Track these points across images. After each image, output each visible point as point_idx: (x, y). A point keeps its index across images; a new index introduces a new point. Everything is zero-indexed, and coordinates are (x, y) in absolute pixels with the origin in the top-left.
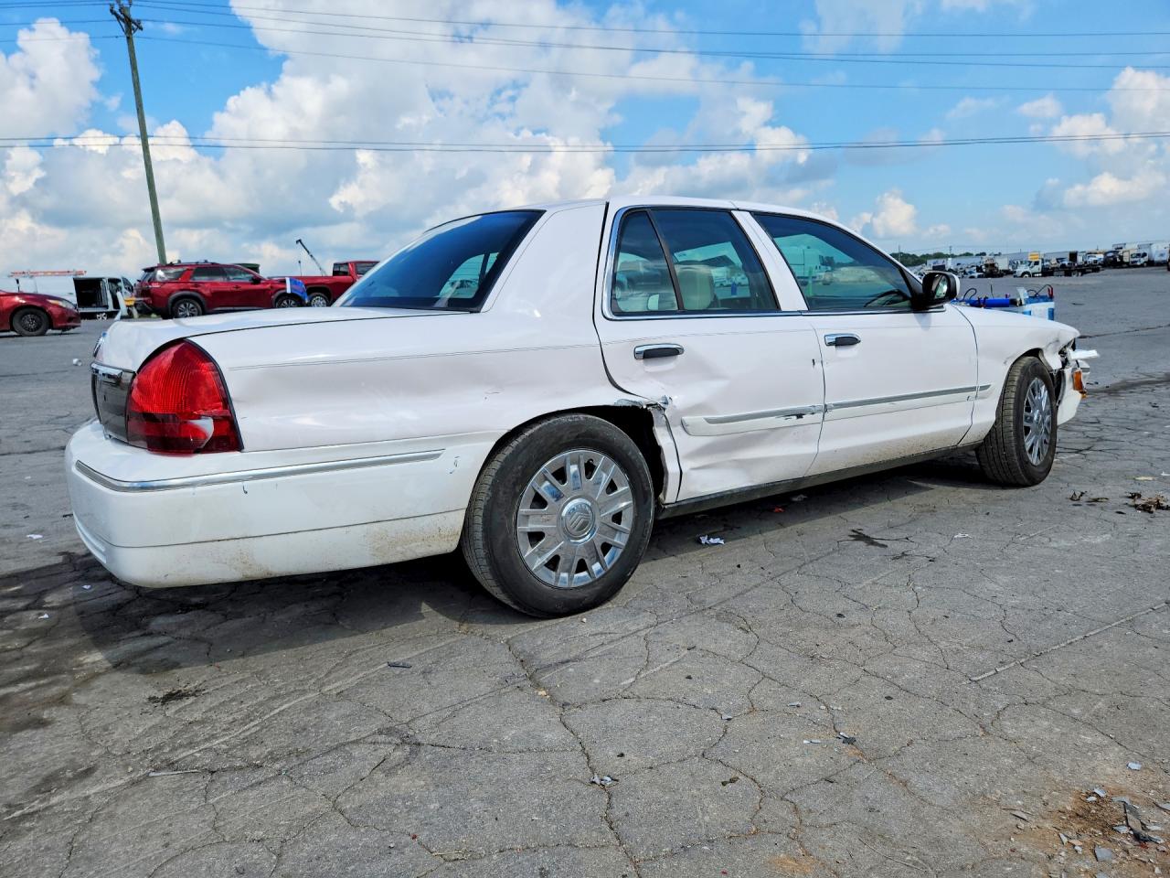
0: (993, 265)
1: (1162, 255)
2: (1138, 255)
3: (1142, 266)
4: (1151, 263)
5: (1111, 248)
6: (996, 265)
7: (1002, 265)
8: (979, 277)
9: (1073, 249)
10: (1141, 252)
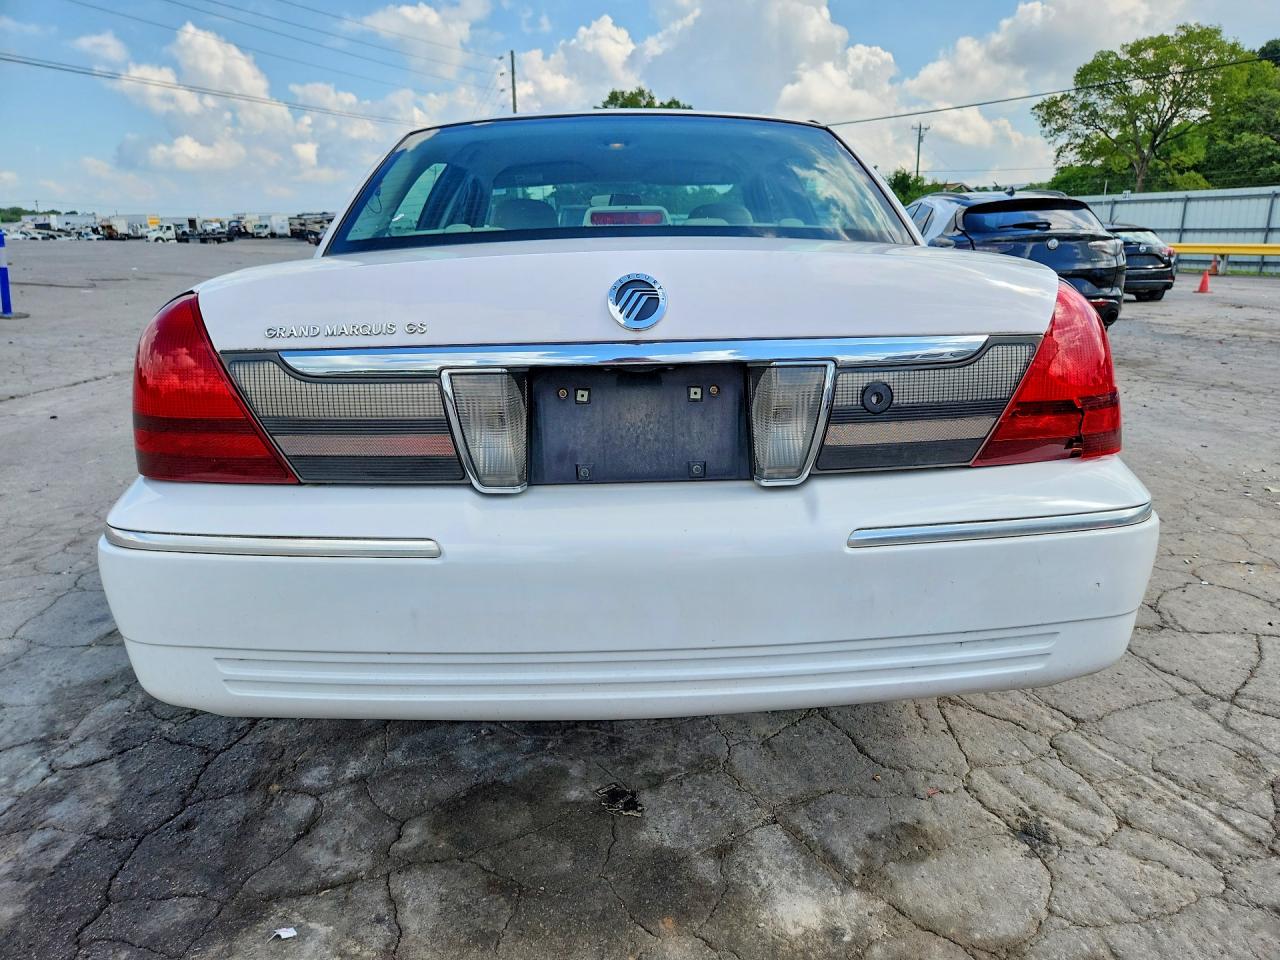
0: (110, 227)
1: (282, 228)
2: (261, 226)
3: (266, 237)
4: (273, 235)
5: (232, 218)
6: (114, 227)
7: (121, 228)
8: (98, 239)
9: (192, 216)
10: (263, 223)
